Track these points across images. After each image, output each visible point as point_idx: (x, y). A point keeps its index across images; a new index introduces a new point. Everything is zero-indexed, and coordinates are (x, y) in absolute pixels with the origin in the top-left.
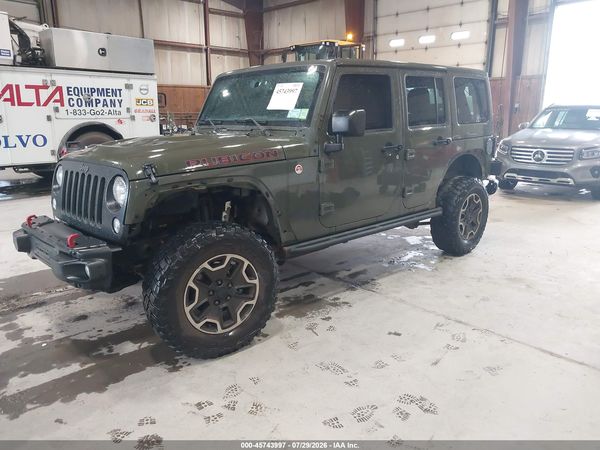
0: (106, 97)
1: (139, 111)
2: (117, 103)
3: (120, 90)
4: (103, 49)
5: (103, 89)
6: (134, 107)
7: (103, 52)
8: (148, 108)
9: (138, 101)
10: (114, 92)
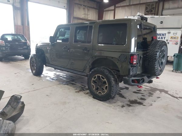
0: (160, 36)
1: (171, 41)
2: (163, 38)
3: (165, 34)
4: (161, 22)
5: (159, 34)
6: (169, 39)
7: (162, 22)
8: (175, 40)
9: (172, 37)
10: (163, 35)
